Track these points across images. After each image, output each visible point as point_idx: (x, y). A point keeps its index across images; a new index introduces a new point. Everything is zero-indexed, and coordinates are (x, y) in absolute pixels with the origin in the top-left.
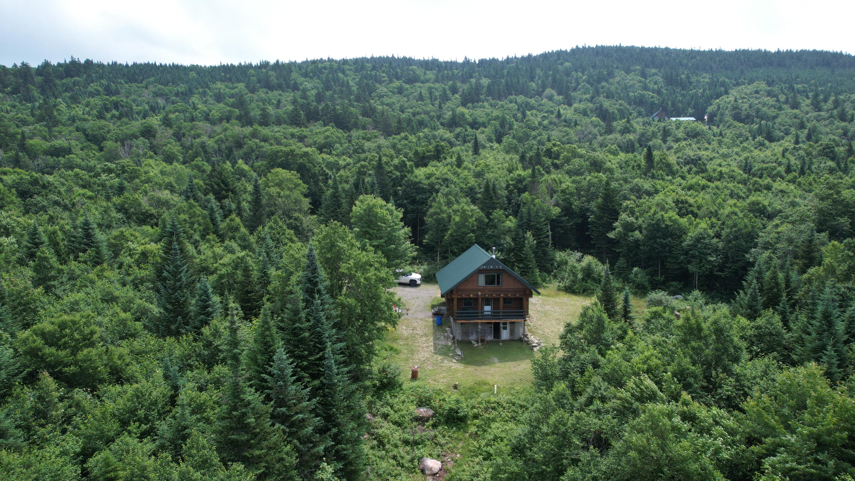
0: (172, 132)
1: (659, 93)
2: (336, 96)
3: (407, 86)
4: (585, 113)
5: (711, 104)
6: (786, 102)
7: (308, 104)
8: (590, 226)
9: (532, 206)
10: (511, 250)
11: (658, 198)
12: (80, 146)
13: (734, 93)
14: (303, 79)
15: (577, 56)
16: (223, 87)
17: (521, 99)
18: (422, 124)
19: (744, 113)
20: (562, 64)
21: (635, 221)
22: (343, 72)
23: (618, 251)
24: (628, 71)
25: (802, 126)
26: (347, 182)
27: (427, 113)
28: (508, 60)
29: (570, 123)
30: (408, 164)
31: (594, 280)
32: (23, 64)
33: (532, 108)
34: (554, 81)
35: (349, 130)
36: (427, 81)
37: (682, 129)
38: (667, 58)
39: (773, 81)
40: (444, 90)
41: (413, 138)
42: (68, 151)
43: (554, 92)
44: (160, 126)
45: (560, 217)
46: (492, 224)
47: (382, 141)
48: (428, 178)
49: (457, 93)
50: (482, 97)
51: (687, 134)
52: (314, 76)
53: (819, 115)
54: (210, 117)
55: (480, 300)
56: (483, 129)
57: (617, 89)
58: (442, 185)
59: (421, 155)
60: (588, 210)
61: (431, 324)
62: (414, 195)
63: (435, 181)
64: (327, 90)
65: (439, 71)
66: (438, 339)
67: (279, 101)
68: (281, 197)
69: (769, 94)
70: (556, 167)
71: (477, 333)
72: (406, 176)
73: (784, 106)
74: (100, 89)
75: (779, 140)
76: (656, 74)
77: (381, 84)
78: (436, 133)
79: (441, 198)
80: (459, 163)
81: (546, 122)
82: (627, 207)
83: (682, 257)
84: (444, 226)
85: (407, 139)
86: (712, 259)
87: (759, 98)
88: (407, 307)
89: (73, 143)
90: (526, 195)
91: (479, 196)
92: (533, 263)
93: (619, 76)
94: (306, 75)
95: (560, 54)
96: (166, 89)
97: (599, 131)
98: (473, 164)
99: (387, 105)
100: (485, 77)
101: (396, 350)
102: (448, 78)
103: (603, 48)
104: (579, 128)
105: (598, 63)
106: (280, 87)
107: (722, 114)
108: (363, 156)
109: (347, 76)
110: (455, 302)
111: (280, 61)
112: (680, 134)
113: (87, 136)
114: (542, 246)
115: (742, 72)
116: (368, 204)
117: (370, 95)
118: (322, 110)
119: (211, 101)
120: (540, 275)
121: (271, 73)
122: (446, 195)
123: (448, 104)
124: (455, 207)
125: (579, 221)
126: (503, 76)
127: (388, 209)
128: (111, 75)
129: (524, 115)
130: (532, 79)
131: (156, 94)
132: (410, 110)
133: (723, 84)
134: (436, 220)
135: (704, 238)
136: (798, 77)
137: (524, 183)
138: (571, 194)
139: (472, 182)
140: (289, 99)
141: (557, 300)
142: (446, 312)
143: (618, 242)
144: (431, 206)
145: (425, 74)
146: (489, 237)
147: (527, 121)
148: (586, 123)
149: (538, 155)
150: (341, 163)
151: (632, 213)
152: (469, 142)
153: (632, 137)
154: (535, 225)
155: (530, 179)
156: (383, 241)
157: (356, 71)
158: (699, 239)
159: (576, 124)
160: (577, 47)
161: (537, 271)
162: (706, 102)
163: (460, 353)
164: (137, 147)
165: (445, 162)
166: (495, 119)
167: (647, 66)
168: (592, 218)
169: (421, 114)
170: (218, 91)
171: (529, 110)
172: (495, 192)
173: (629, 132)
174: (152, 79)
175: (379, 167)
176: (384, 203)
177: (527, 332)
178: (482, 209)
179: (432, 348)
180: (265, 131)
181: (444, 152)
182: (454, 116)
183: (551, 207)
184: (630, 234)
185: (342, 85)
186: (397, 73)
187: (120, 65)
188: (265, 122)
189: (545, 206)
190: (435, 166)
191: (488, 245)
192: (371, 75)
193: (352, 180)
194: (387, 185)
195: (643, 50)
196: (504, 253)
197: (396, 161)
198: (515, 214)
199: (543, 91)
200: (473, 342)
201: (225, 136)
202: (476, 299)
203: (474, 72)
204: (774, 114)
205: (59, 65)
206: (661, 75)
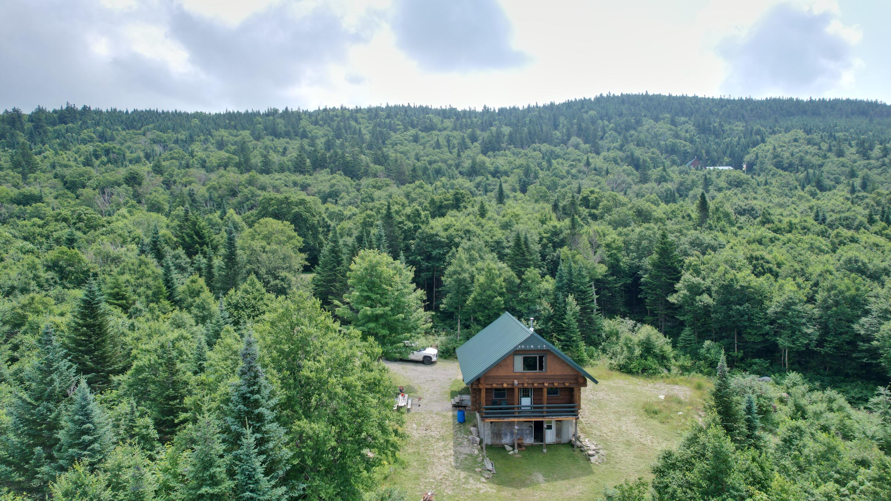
0: (162, 179)
1: (692, 141)
2: (347, 144)
3: (424, 134)
4: (615, 161)
5: (748, 153)
6: (830, 150)
7: (315, 151)
8: (643, 288)
9: (573, 264)
10: (549, 318)
11: (726, 253)
12: (55, 193)
13: (771, 141)
14: (312, 127)
15: (602, 105)
16: (226, 134)
17: (545, 147)
18: (438, 172)
19: (786, 161)
20: (586, 112)
21: (703, 282)
22: (356, 120)
23: (682, 318)
24: (657, 120)
25: (853, 174)
26: (350, 235)
27: (445, 161)
28: (529, 109)
29: (601, 172)
30: (423, 213)
31: (655, 356)
32: (14, 110)
33: (557, 157)
34: (580, 129)
35: (359, 178)
36: (445, 129)
37: (723, 177)
38: (697, 106)
39: (811, 130)
40: (463, 138)
41: (429, 188)
42: (39, 199)
43: (580, 140)
44: (148, 173)
45: (605, 276)
46: (523, 285)
47: (394, 189)
48: (446, 230)
49: (476, 141)
50: (504, 145)
51: (730, 184)
52: (325, 124)
53: (869, 164)
54: (208, 164)
55: (516, 390)
56: (506, 178)
57: (646, 137)
58: (462, 238)
59: (438, 204)
60: (639, 268)
61: (451, 420)
62: (430, 249)
63: (455, 233)
64: (338, 138)
65: (458, 119)
66: (460, 444)
67: (285, 149)
68: (266, 252)
69: (810, 142)
70: (595, 217)
71: (512, 434)
72: (420, 228)
73: (829, 154)
74: (94, 135)
75: (830, 190)
76: (687, 122)
77: (395, 132)
78: (455, 182)
79: (461, 254)
80: (483, 213)
81: (574, 171)
82: (690, 265)
83: (767, 327)
84: (466, 287)
85: (422, 188)
86: (809, 331)
87: (799, 146)
88: (419, 394)
89: (47, 190)
90: (564, 251)
91: (507, 251)
92: (577, 336)
93: (648, 123)
94: (316, 123)
95: (584, 104)
96: (165, 136)
97: (633, 180)
98: (498, 215)
99: (401, 153)
100: (506, 125)
101: (402, 463)
102: (467, 126)
103: (628, 96)
104: (611, 176)
105: (624, 111)
106: (287, 134)
107: (762, 163)
108: (371, 205)
109: (360, 124)
110: (483, 394)
111: (289, 109)
112: (723, 184)
113: (65, 183)
114: (586, 313)
115: (776, 121)
116: (370, 261)
117: (384, 143)
118: (330, 158)
119: (212, 148)
120: (586, 350)
121: (279, 120)
122: (468, 250)
123: (468, 152)
124: (480, 264)
125: (629, 281)
126: (525, 124)
127: (395, 268)
128: (108, 122)
129: (550, 164)
130: (556, 127)
131: (154, 141)
132: (425, 158)
133: (758, 132)
134: (455, 281)
135: (795, 304)
136: (836, 125)
137: (561, 236)
138: (619, 249)
139: (499, 234)
140: (295, 147)
141: (611, 383)
142: (470, 404)
143: (681, 307)
144: (450, 264)
145: (442, 122)
146: (521, 302)
147: (555, 169)
148: (618, 172)
149: (573, 203)
150: (347, 213)
151: (697, 272)
152: (491, 191)
153: (670, 186)
154: (578, 287)
155: (569, 231)
156: (388, 308)
157: (370, 118)
158: (789, 305)
159: (607, 173)
160: (601, 95)
161: (582, 345)
162: (742, 151)
163: (490, 467)
164: (118, 194)
165: (466, 212)
166: (518, 168)
167: (677, 114)
168: (645, 278)
169: (438, 162)
170: (220, 138)
171: (555, 159)
172: (527, 247)
173: (666, 181)
174: (151, 126)
175: (389, 216)
176: (391, 259)
177: (579, 434)
178: (512, 267)
179: (452, 459)
180: (264, 179)
181: (464, 201)
182: (474, 163)
183: (596, 265)
184: (698, 298)
185: (354, 133)
186: (412, 121)
187: (120, 112)
188: (266, 169)
189: (588, 264)
190: (454, 216)
191: (520, 311)
192: (385, 123)
193: (356, 233)
194: (397, 238)
195: (671, 99)
196: (541, 322)
197: (408, 210)
198: (553, 273)
199: (568, 140)
200: (508, 448)
201: (218, 183)
202: (511, 390)
203: (494, 120)
204: (820, 162)
205: (55, 111)
206: (692, 123)
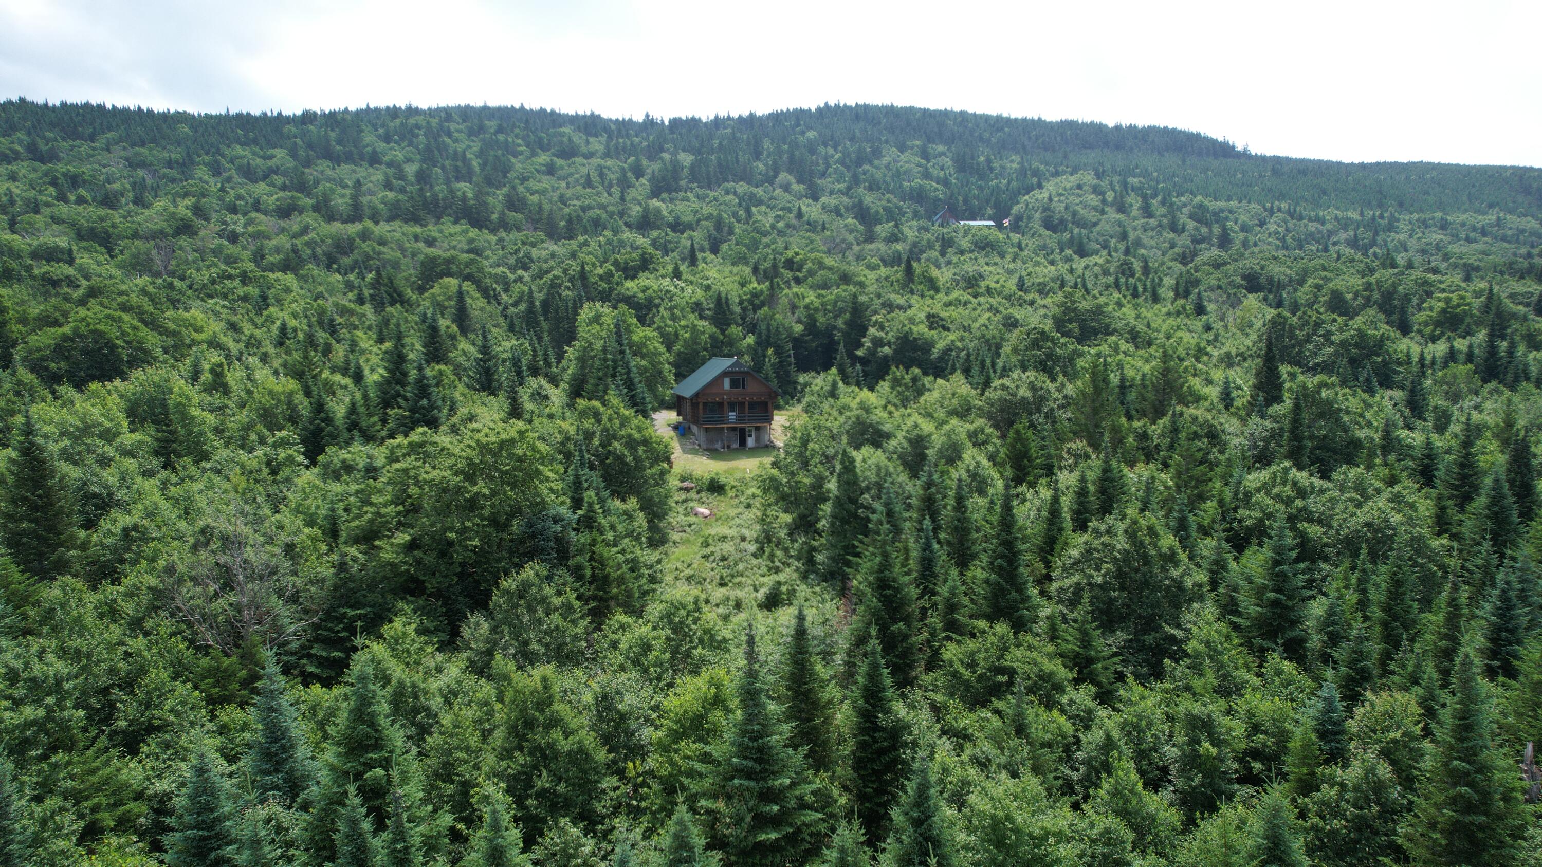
1: (946, 182)
3: (562, 162)
4: (838, 213)
5: (1017, 202)
6: (1113, 203)
8: (835, 345)
9: (771, 323)
11: (910, 312)
13: (1050, 186)
15: (826, 120)
16: (248, 154)
17: (742, 188)
18: (597, 223)
19: (1058, 216)
20: (803, 133)
21: (884, 336)
24: (902, 149)
25: (1123, 237)
27: (603, 207)
28: (718, 122)
29: (815, 227)
30: (616, 275)
33: (760, 203)
34: (792, 160)
35: (496, 231)
36: (593, 155)
37: (971, 236)
38: (962, 128)
39: (1104, 171)
40: (623, 171)
43: (791, 178)
45: (803, 335)
46: (727, 340)
48: (643, 292)
49: (643, 176)
50: (683, 183)
51: (976, 244)
53: (1147, 223)
55: (725, 404)
56: (690, 232)
57: (885, 175)
60: (834, 327)
65: (610, 138)
69: (1096, 190)
70: (798, 281)
71: (722, 439)
73: (1109, 209)
76: (943, 154)
77: (517, 157)
78: (623, 238)
80: (678, 275)
81: (781, 225)
82: (877, 321)
87: (1080, 196)
90: (764, 311)
91: (709, 311)
93: (890, 154)
95: (799, 115)
97: (856, 239)
99: (538, 193)
100: (684, 151)
102: (627, 151)
103: (866, 107)
104: (828, 233)
105: (858, 134)
106: (349, 158)
107: (1030, 218)
110: (701, 407)
112: (965, 243)
114: (784, 366)
115: (1066, 157)
123: (634, 193)
125: (824, 340)
126: (712, 151)
129: (748, 211)
130: (757, 155)
132: (575, 202)
133: (1036, 173)
136: (1137, 166)
137: (761, 298)
139: (699, 296)
140: (374, 179)
143: (867, 359)
145: (587, 142)
147: (754, 222)
148: (839, 227)
149: (775, 266)
151: (882, 328)
153: (900, 248)
154: (776, 342)
155: (769, 294)
159: (824, 228)
160: (826, 104)
162: (1011, 199)
164: (182, 250)
165: (659, 273)
166: (706, 219)
167: (930, 140)
168: (838, 336)
169: (594, 208)
170: (244, 161)
171: (756, 206)
172: (728, 307)
173: (897, 240)
177: (773, 438)
178: (714, 326)
181: (652, 262)
182: (645, 212)
183: (794, 324)
184: (879, 350)
185: (455, 158)
189: (786, 323)
190: (648, 278)
191: (727, 355)
195: (926, 113)
199: (776, 176)
200: (719, 449)
202: (721, 404)
203: (665, 140)
204: (1094, 220)
206: (950, 155)
